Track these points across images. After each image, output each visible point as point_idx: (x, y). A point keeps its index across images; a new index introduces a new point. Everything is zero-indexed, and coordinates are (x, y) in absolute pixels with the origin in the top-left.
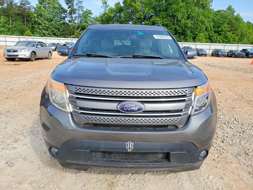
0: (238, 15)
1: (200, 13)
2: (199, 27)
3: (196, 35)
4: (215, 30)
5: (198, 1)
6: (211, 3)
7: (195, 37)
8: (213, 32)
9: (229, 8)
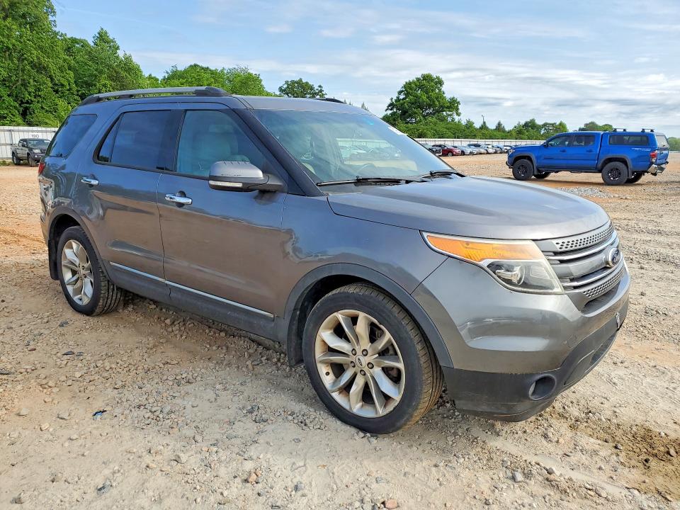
0: (128, 59)
1: (28, 40)
2: (31, 81)
3: (27, 102)
4: (80, 92)
5: (12, 5)
6: (50, 16)
7: (26, 109)
8: (76, 97)
9: (102, 37)
